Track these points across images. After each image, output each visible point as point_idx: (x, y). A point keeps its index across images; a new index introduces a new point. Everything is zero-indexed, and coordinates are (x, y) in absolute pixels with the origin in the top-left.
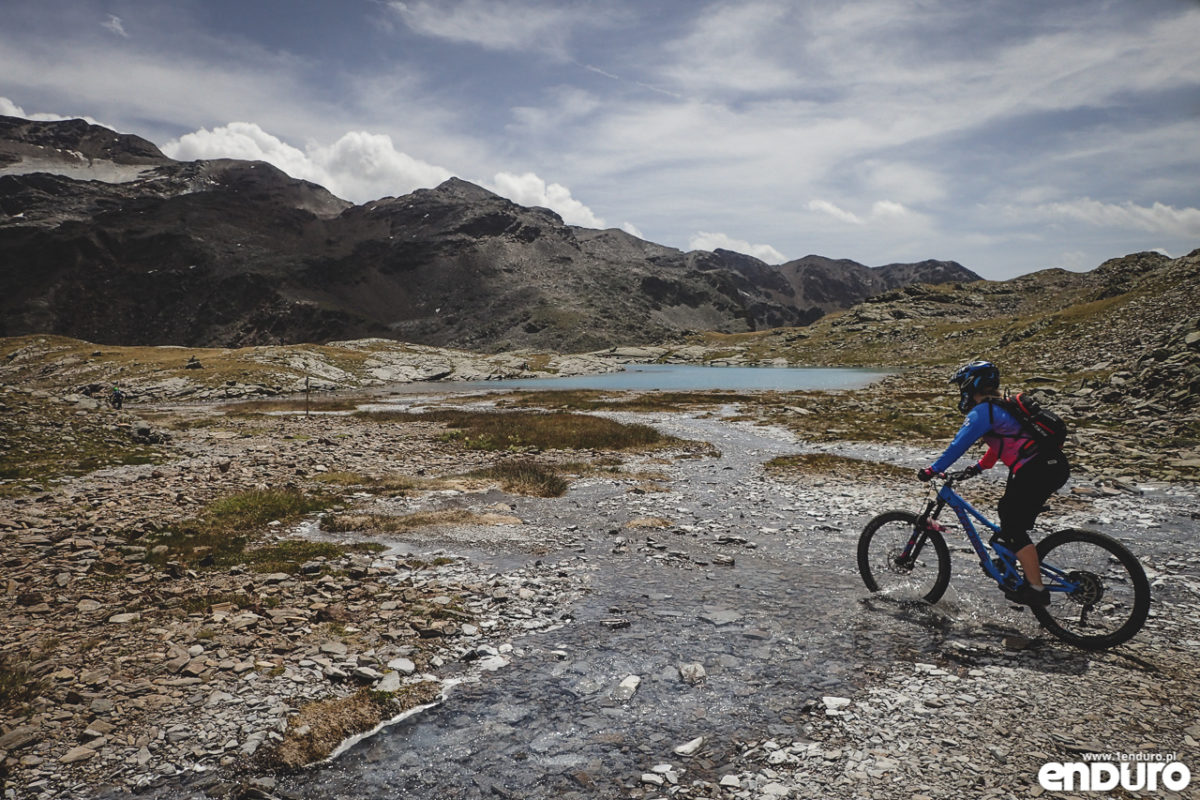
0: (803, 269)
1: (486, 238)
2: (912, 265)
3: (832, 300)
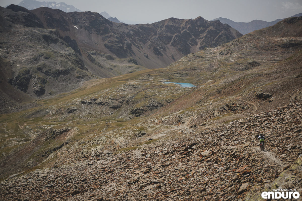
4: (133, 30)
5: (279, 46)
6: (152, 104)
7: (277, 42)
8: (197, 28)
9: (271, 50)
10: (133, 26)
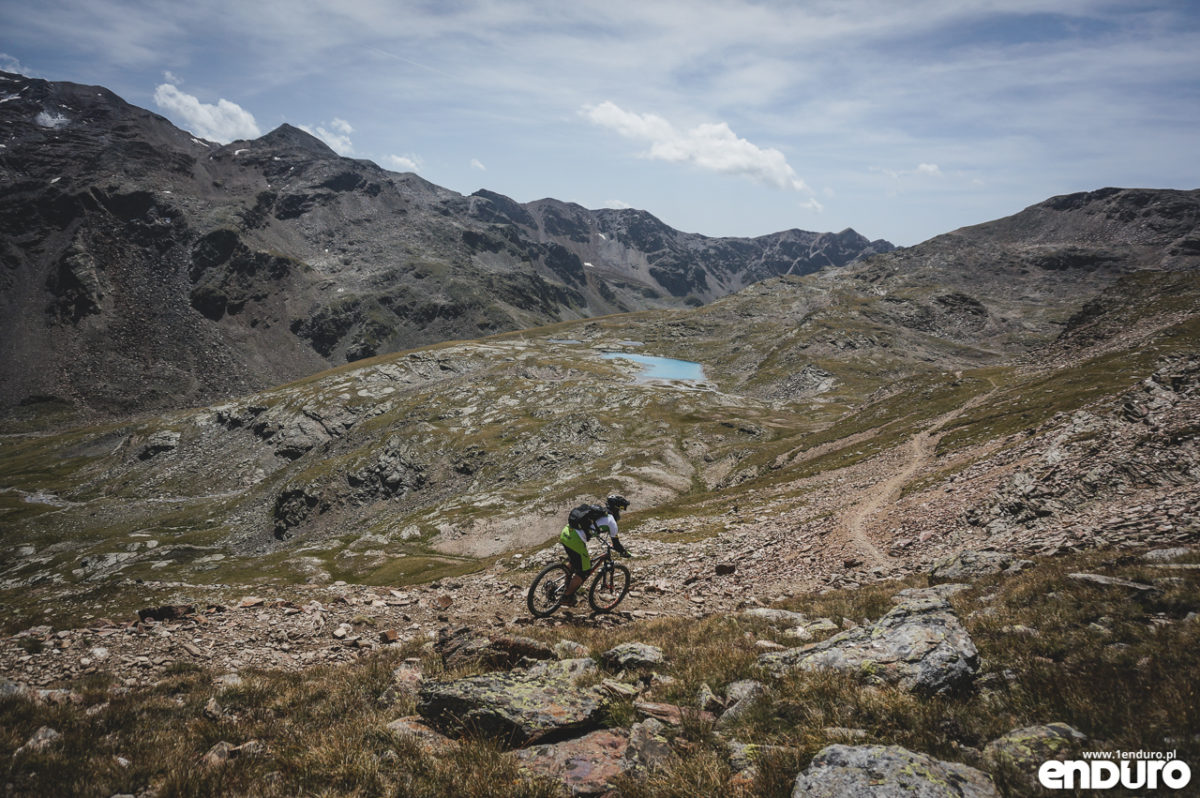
0: (544, 209)
1: (343, 192)
2: (618, 211)
3: (564, 234)
4: (715, 248)
5: (1033, 262)
6: (379, 467)
7: (1027, 253)
8: (841, 249)
9: (1010, 273)
10: (715, 240)
